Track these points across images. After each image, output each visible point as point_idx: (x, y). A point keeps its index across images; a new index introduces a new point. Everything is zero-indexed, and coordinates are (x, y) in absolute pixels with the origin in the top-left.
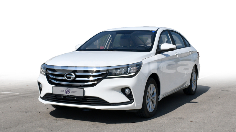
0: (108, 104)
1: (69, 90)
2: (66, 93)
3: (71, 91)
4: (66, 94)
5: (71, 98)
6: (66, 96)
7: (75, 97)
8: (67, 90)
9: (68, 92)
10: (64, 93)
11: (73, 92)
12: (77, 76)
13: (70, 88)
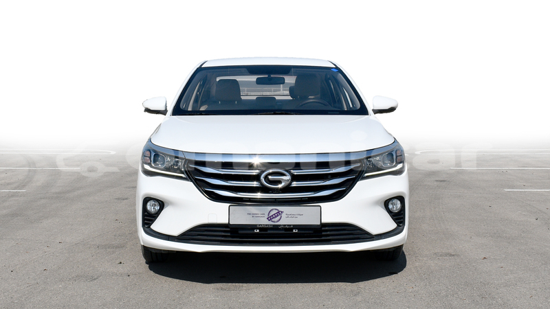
0: (369, 237)
1: (279, 213)
2: (270, 218)
3: (283, 215)
4: (270, 223)
5: (283, 232)
6: (270, 227)
7: (295, 229)
8: (272, 213)
9: (276, 217)
10: (264, 221)
11: (292, 216)
12: (295, 178)
13: (281, 208)
